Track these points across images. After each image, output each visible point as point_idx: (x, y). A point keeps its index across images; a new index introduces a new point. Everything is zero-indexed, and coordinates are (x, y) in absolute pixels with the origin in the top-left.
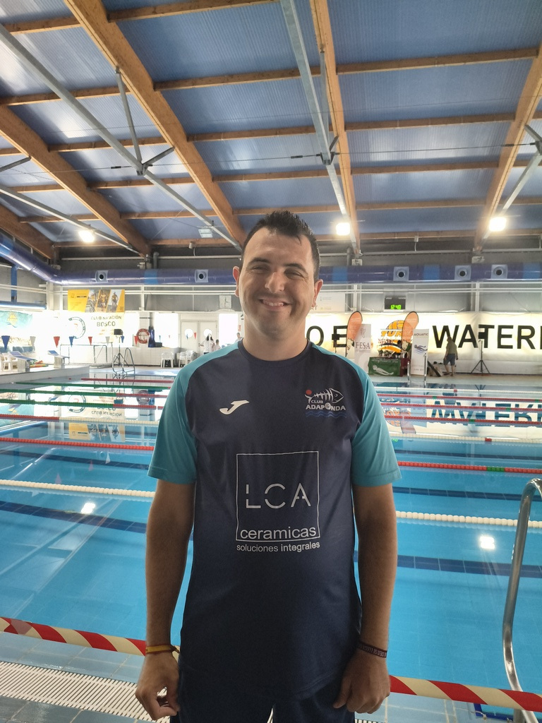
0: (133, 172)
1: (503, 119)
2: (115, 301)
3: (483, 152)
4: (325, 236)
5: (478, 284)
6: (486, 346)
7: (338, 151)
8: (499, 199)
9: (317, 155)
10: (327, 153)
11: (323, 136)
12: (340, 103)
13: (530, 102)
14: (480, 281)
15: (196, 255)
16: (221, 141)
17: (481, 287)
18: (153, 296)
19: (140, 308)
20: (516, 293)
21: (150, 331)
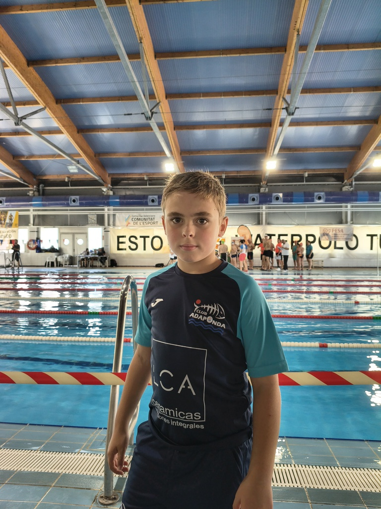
2: (11, 219)
5: (264, 207)
8: (273, 148)
10: (148, 113)
14: (265, 204)
15: (71, 186)
16: (80, 104)
17: (266, 209)
18: (39, 216)
19: (29, 225)
20: (289, 212)
21: (37, 241)
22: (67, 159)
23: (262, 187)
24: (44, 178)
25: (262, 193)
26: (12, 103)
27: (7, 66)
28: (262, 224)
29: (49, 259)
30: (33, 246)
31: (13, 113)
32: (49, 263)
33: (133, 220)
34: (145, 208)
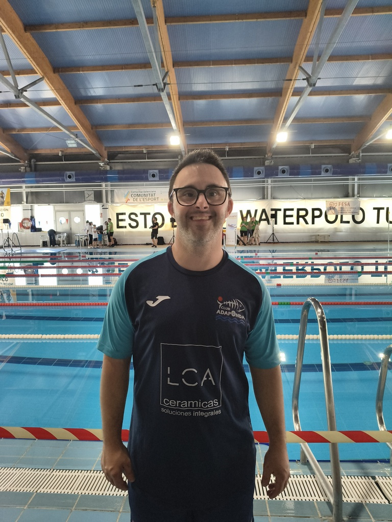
0: (11, 96)
1: (284, 62)
3: (270, 85)
4: (162, 146)
5: (269, 180)
6: (276, 223)
7: (169, 82)
8: (282, 119)
9: (154, 85)
10: (161, 83)
11: (157, 70)
12: (169, 46)
13: (302, 50)
14: (271, 178)
15: (65, 161)
16: (80, 74)
17: (272, 182)
19: (22, 202)
20: (295, 186)
21: (31, 219)
22: (65, 133)
23: (267, 159)
24: (36, 152)
28: (267, 198)
31: (13, 83)
33: (133, 196)
34: (145, 183)
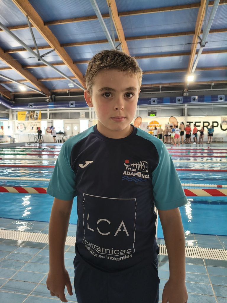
0: (36, 60)
2: (37, 116)
14: (187, 103)
15: (70, 95)
16: (75, 47)
17: (187, 106)
18: (53, 113)
19: (47, 118)
20: (202, 108)
21: (52, 128)
22: (68, 80)
23: (185, 92)
24: (55, 91)
25: (184, 96)
26: (36, 48)
27: (33, 26)
28: (185, 115)
29: (59, 138)
30: (49, 130)
31: (37, 53)
32: (58, 140)
